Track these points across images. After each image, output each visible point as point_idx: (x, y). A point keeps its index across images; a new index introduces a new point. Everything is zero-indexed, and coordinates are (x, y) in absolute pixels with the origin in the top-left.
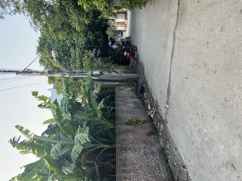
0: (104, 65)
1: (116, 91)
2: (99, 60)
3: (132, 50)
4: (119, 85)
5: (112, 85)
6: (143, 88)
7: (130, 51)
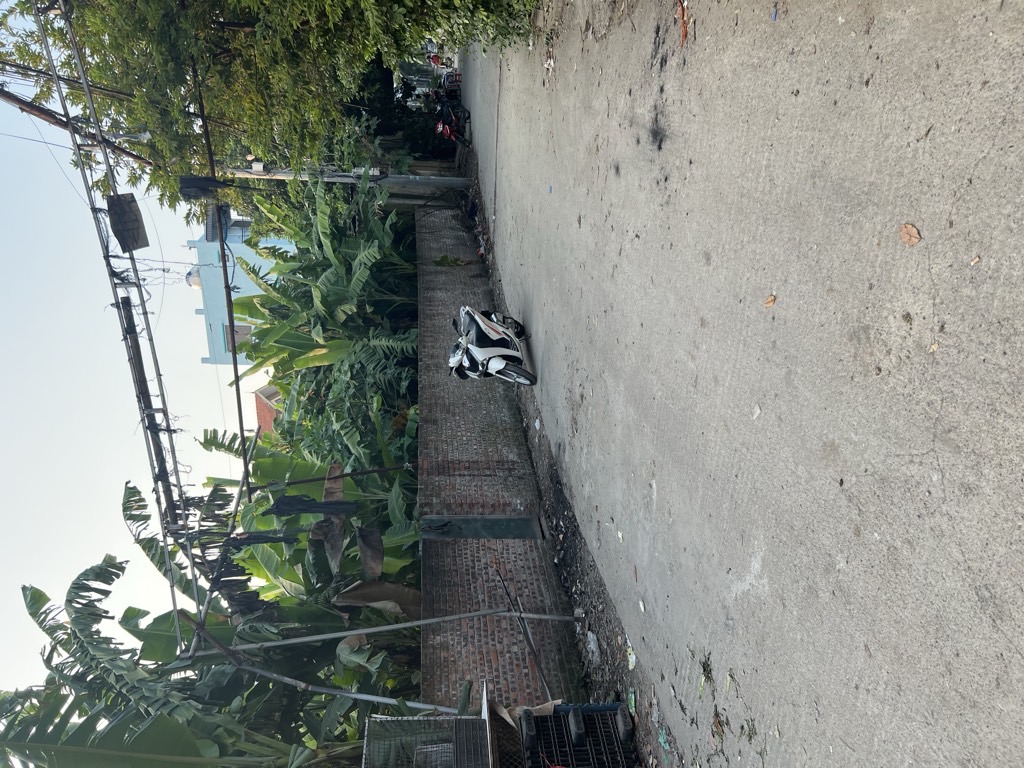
0: (387, 156)
1: (417, 218)
2: (377, 142)
3: (458, 118)
4: (424, 206)
5: (408, 205)
6: (474, 205)
7: (452, 120)
